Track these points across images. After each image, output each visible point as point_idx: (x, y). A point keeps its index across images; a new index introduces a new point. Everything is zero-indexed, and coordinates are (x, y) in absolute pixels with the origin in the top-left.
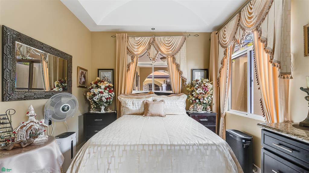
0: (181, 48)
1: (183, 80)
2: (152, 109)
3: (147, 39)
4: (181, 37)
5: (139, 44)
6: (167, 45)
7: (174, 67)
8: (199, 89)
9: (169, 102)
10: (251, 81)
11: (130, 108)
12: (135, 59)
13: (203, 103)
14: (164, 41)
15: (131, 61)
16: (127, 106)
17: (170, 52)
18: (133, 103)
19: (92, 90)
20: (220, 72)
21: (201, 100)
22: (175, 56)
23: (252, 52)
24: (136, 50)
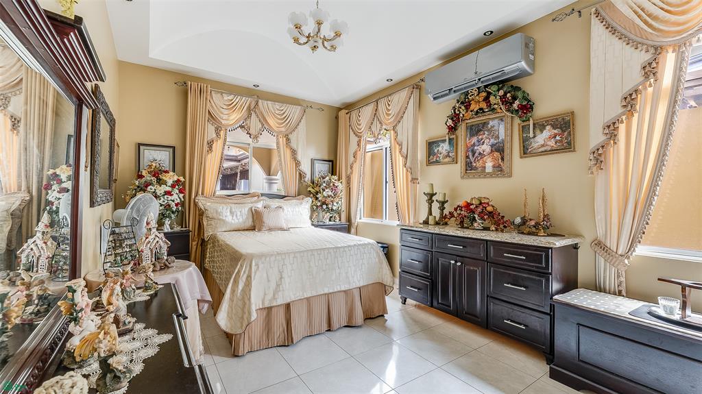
0: (298, 124)
1: (300, 174)
2: (269, 220)
3: (245, 101)
4: (300, 107)
5: (231, 107)
6: (279, 117)
7: (288, 153)
8: (326, 190)
9: (289, 209)
10: (386, 182)
11: (227, 220)
12: (222, 133)
13: (332, 209)
14: (274, 109)
15: (214, 135)
16: (221, 217)
17: (283, 129)
18: (231, 213)
19: (149, 187)
20: (351, 168)
21: (330, 206)
22: (290, 136)
23: (388, 149)
24: (225, 117)
